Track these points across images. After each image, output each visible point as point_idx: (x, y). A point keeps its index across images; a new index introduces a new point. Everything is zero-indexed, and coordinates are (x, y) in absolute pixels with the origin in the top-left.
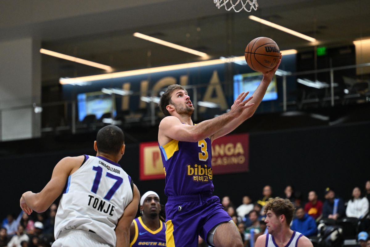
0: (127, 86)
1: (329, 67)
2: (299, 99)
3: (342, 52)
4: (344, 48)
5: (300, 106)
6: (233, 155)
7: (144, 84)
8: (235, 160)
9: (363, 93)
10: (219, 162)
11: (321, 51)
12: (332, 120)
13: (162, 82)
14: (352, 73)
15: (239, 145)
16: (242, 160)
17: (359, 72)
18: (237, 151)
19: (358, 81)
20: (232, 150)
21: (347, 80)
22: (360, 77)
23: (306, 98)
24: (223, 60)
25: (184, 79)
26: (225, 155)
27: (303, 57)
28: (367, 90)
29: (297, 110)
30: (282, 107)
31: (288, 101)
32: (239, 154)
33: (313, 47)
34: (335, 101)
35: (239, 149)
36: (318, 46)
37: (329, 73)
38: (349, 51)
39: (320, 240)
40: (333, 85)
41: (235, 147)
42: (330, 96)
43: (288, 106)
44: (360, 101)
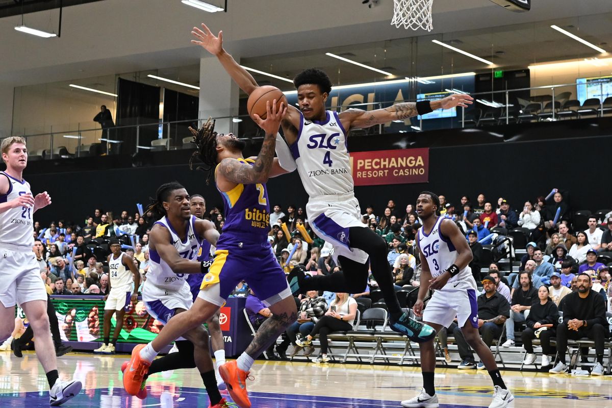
1: (505, 89)
2: (477, 118)
3: (517, 75)
4: (520, 71)
5: (477, 124)
6: (414, 167)
7: (335, 100)
8: (416, 172)
9: (535, 113)
10: (401, 173)
11: (499, 74)
12: (506, 137)
13: (351, 98)
14: (526, 95)
15: (420, 158)
16: (422, 172)
17: (533, 94)
18: (418, 163)
19: (532, 102)
20: (414, 162)
21: (522, 102)
22: (533, 98)
23: (482, 117)
24: (407, 80)
25: (371, 96)
26: (407, 167)
27: (481, 79)
28: (539, 111)
29: (475, 127)
30: (461, 124)
31: (465, 119)
32: (420, 166)
33: (491, 69)
34: (509, 119)
35: (420, 161)
36: (495, 69)
37: (505, 93)
38: (524, 75)
39: (493, 248)
40: (507, 105)
41: (416, 160)
42: (506, 115)
43: (465, 123)
44: (533, 121)
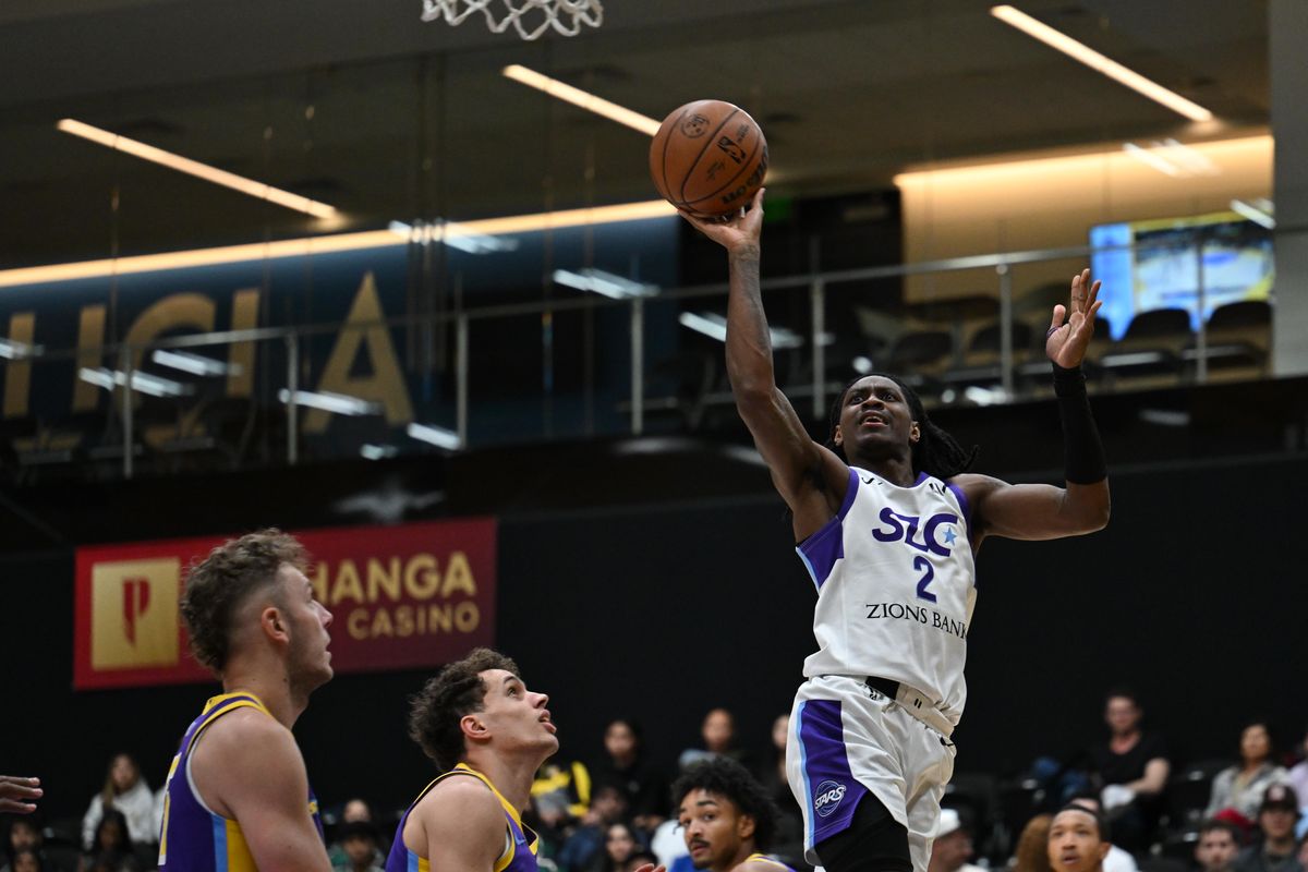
0: (23, 323)
1: (805, 270)
2: (690, 391)
3: (852, 215)
4: (863, 198)
5: (695, 418)
6: (438, 600)
7: (92, 319)
8: (441, 619)
9: (931, 371)
10: (382, 624)
11: (777, 208)
13: (164, 312)
14: (889, 296)
15: (459, 562)
16: (468, 619)
17: (916, 291)
18: (450, 584)
19: (914, 326)
20: (433, 580)
21: (874, 323)
22: (919, 310)
23: (716, 388)
24: (400, 233)
25: (246, 302)
26: (406, 598)
28: (946, 362)
29: (683, 431)
30: (628, 416)
31: (648, 394)
32: (458, 596)
35: (461, 574)
37: (805, 293)
38: (879, 213)
40: (821, 337)
41: (443, 568)
42: (808, 381)
43: (648, 415)
